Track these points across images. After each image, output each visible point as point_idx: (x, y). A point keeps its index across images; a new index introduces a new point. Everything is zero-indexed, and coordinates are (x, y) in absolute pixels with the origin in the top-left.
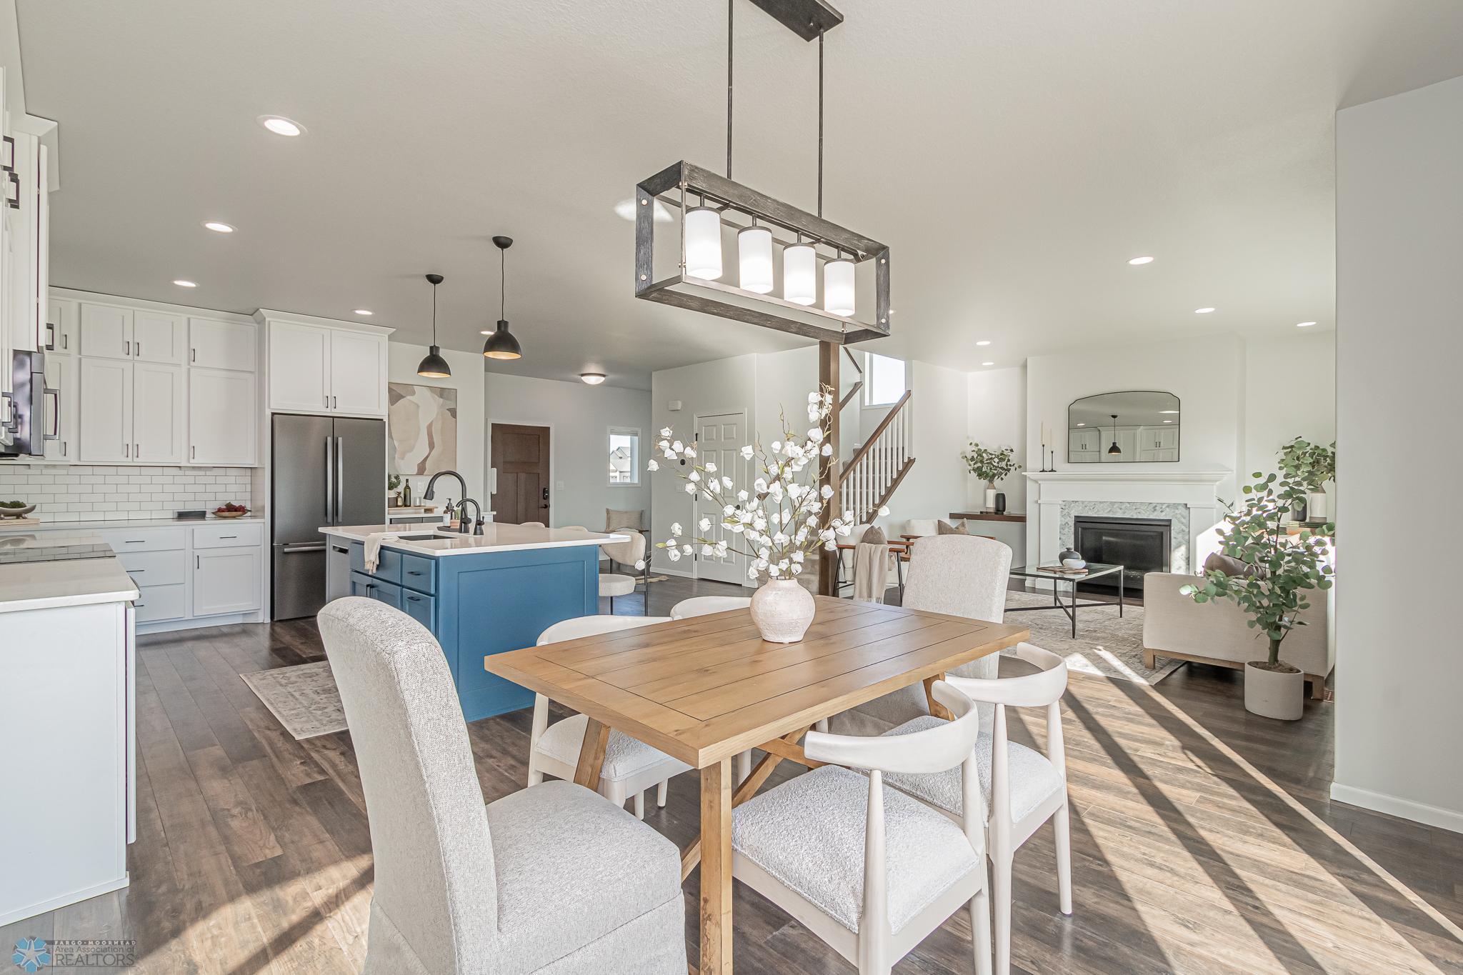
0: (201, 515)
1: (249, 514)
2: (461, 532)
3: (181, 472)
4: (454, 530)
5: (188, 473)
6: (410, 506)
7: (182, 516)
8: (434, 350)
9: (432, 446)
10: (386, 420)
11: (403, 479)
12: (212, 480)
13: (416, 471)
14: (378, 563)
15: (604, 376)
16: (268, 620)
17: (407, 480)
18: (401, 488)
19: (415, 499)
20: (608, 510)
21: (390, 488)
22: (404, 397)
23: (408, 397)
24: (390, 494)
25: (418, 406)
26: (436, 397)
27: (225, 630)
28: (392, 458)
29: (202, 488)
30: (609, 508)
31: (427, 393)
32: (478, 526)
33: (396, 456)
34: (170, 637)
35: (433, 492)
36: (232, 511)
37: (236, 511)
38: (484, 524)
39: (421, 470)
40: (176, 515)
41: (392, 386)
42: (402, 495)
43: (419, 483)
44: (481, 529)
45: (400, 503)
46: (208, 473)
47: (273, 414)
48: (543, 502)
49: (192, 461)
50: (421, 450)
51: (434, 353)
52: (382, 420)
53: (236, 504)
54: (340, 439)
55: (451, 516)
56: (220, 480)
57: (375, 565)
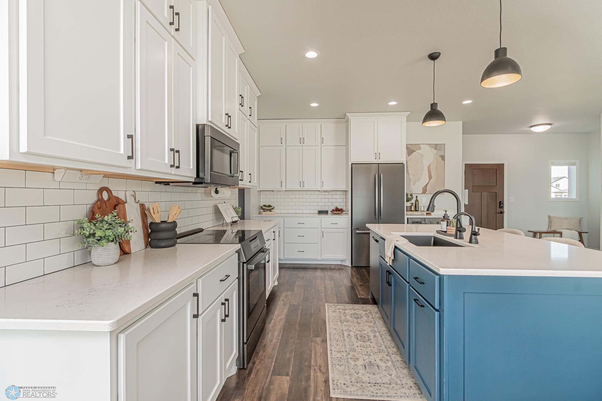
0: (326, 212)
1: (344, 212)
2: (456, 238)
3: (320, 193)
4: (451, 235)
5: (323, 193)
6: (418, 211)
7: (320, 212)
8: (434, 106)
9: (430, 177)
10: (405, 163)
11: (414, 196)
12: (331, 196)
13: (421, 192)
14: (393, 259)
15: (550, 124)
16: (350, 265)
17: (417, 197)
18: (413, 201)
19: (421, 207)
20: (549, 217)
21: (407, 201)
22: (415, 151)
23: (417, 151)
24: (407, 204)
25: (423, 156)
26: (433, 149)
27: (332, 267)
28: (409, 185)
29: (327, 200)
30: (550, 215)
31: (428, 147)
32: (473, 236)
33: (411, 183)
34: (312, 266)
35: (434, 206)
36: (338, 211)
37: (339, 211)
38: (479, 234)
39: (424, 191)
40: (317, 212)
41: (408, 146)
42: (414, 205)
43: (423, 198)
44: (476, 239)
45: (413, 209)
46: (330, 193)
47: (352, 164)
48: (499, 210)
49: (322, 188)
50: (425, 179)
51: (434, 108)
52: (403, 163)
53: (339, 208)
54: (382, 175)
55: (447, 224)
56: (334, 197)
57: (391, 260)
